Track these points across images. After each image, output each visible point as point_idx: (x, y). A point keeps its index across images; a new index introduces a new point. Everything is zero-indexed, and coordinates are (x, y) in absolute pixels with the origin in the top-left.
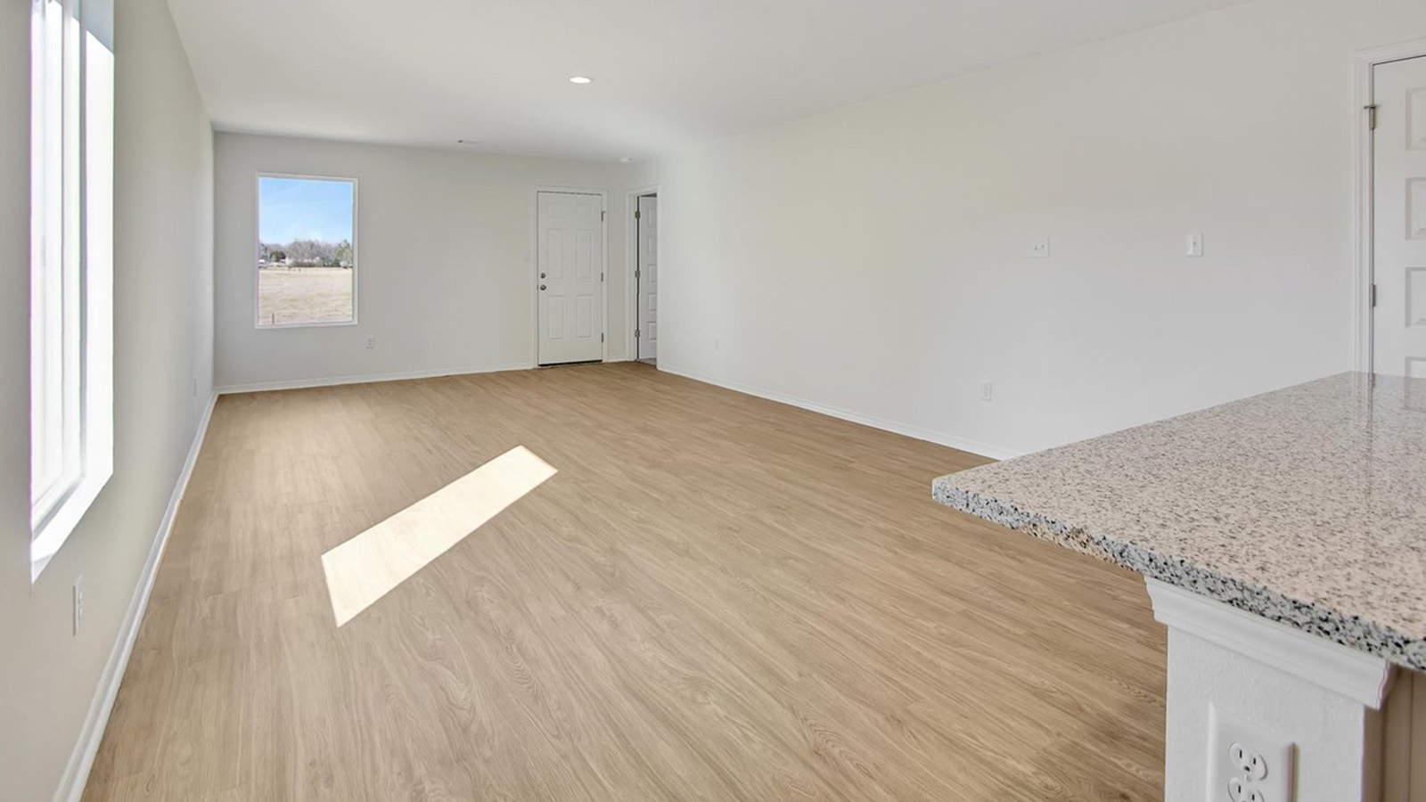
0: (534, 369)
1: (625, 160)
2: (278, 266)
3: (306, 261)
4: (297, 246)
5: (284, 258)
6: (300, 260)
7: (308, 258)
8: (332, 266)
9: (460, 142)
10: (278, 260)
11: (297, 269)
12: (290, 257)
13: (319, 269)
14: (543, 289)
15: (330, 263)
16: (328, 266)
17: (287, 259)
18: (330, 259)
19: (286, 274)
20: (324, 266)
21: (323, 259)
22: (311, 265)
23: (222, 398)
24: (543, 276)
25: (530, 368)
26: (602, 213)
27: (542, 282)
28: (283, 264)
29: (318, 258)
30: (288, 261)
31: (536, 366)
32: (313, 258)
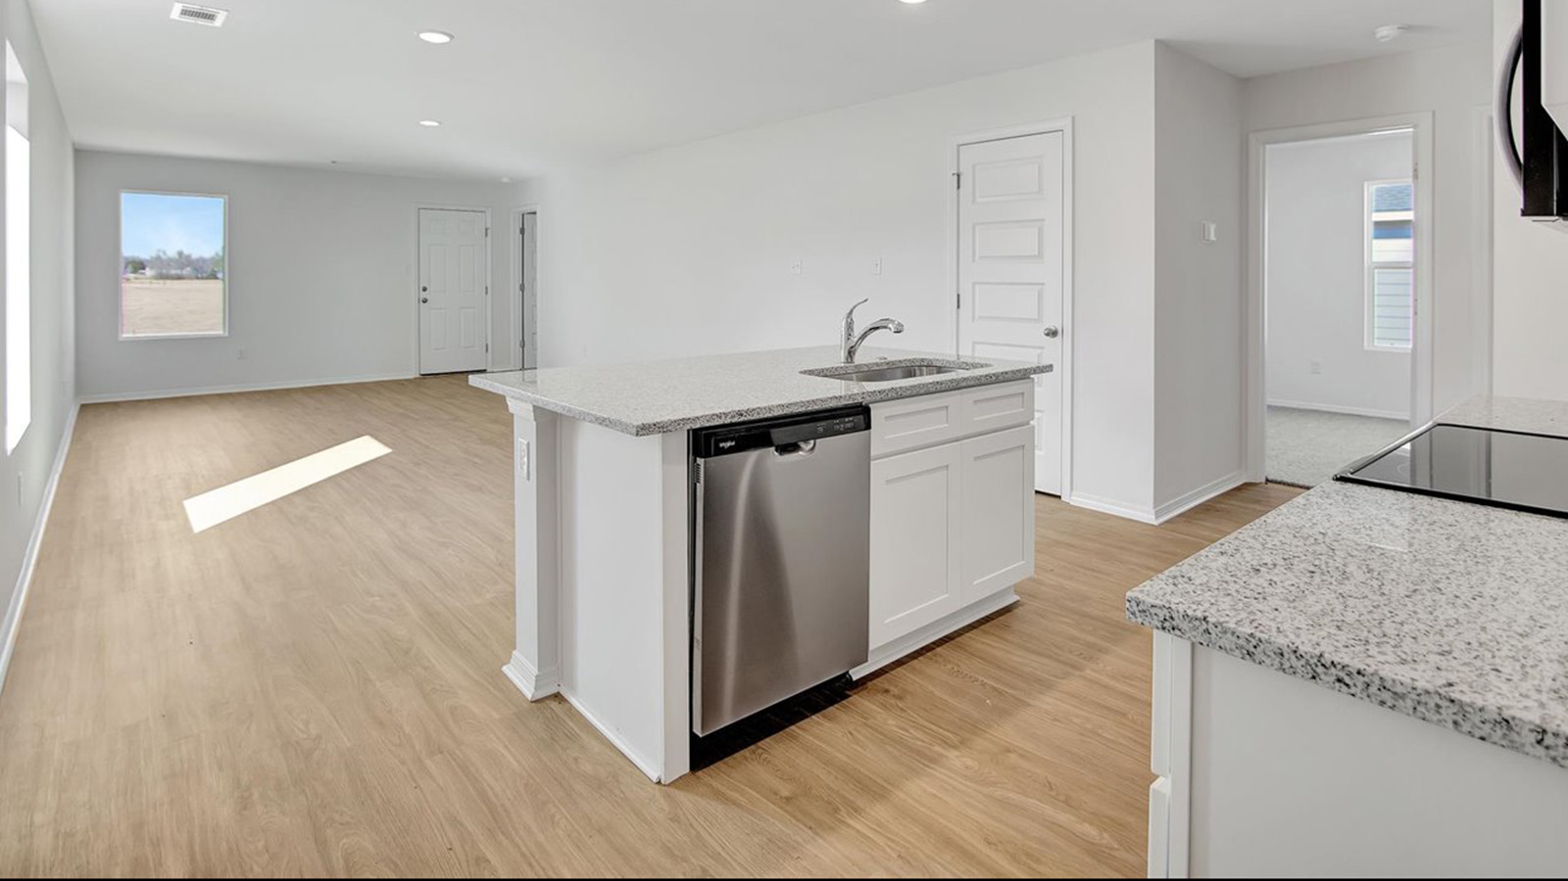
0: (416, 379)
1: (505, 180)
2: (136, 278)
3: (173, 272)
4: (161, 254)
5: (144, 268)
6: (164, 271)
7: (176, 269)
8: (207, 278)
9: (334, 162)
10: (135, 271)
11: (161, 281)
12: (152, 268)
13: (190, 281)
14: (424, 302)
15: (204, 275)
16: (202, 278)
17: (147, 269)
18: (202, 270)
19: (147, 289)
20: (198, 278)
21: (196, 270)
22: (179, 278)
23: (83, 407)
24: (425, 289)
25: (411, 377)
26: (486, 229)
27: (423, 295)
28: (142, 276)
29: (188, 269)
30: (149, 272)
31: (418, 376)
32: (182, 269)
